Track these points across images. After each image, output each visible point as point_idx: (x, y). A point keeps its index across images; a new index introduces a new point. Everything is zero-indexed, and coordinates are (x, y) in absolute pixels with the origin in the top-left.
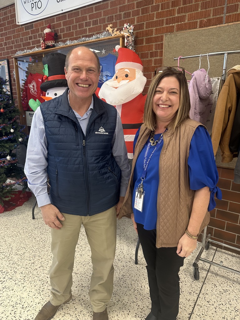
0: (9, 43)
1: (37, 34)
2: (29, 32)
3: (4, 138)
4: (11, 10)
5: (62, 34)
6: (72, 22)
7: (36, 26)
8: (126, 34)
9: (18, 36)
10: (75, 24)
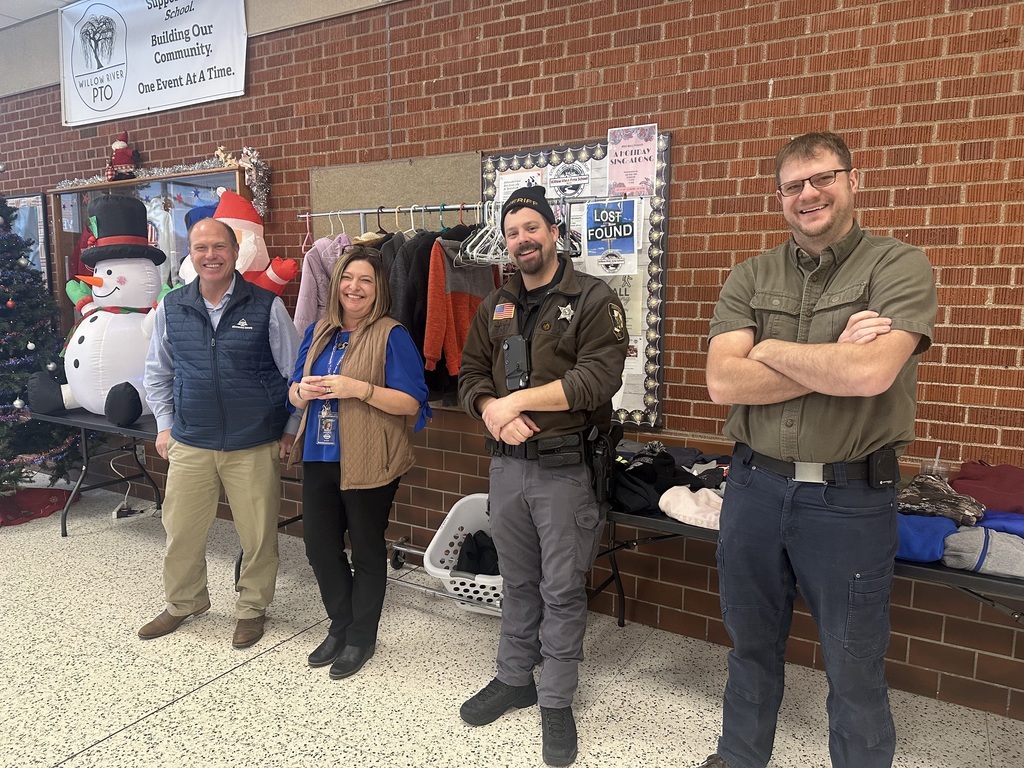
0: (48, 160)
1: (104, 148)
2: (88, 141)
3: (12, 361)
4: (53, 95)
5: (150, 151)
6: (166, 131)
7: (102, 131)
8: (247, 166)
9: (67, 147)
10: (172, 136)
